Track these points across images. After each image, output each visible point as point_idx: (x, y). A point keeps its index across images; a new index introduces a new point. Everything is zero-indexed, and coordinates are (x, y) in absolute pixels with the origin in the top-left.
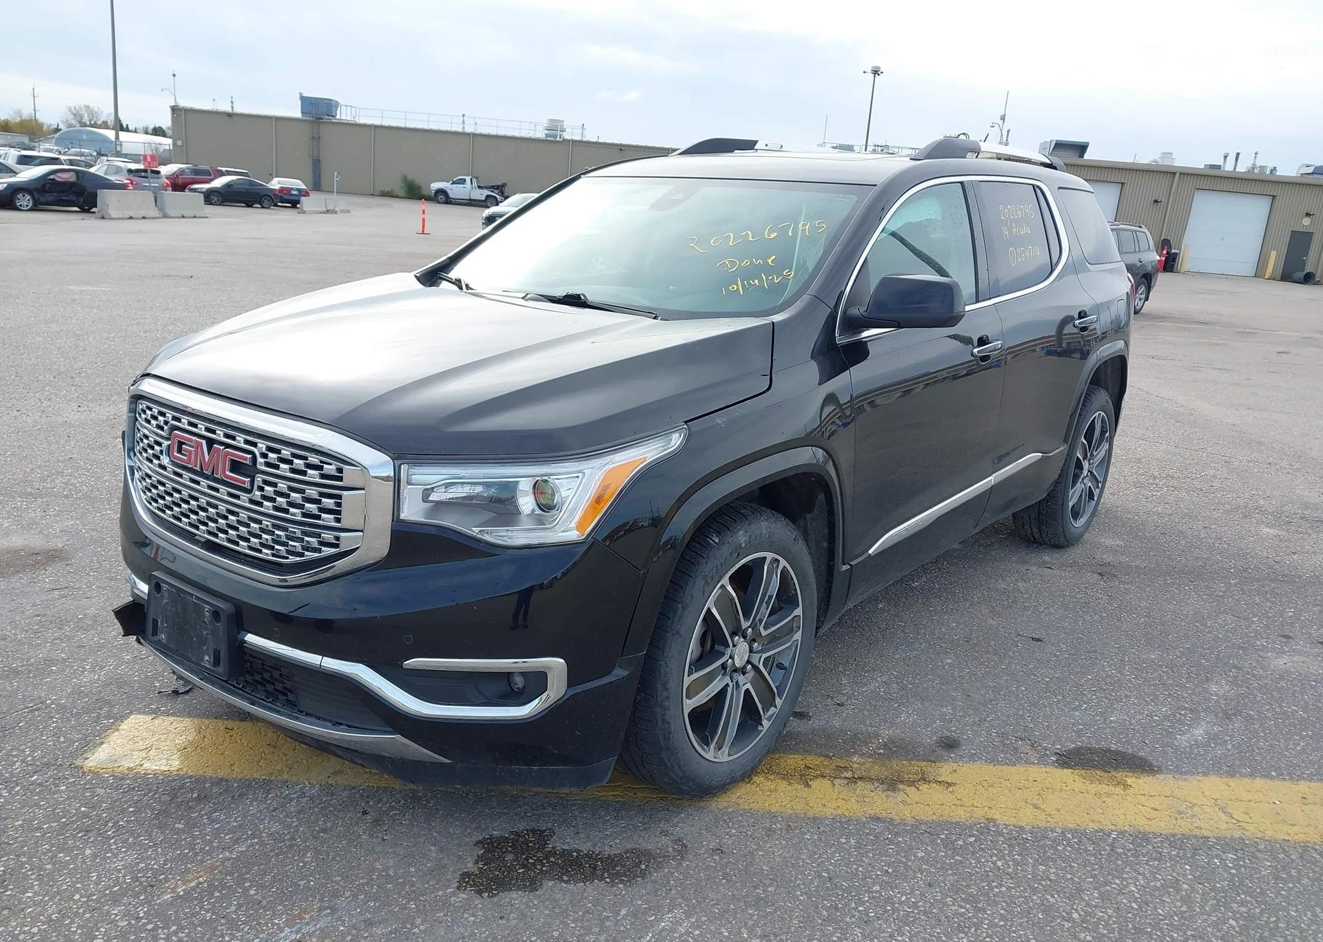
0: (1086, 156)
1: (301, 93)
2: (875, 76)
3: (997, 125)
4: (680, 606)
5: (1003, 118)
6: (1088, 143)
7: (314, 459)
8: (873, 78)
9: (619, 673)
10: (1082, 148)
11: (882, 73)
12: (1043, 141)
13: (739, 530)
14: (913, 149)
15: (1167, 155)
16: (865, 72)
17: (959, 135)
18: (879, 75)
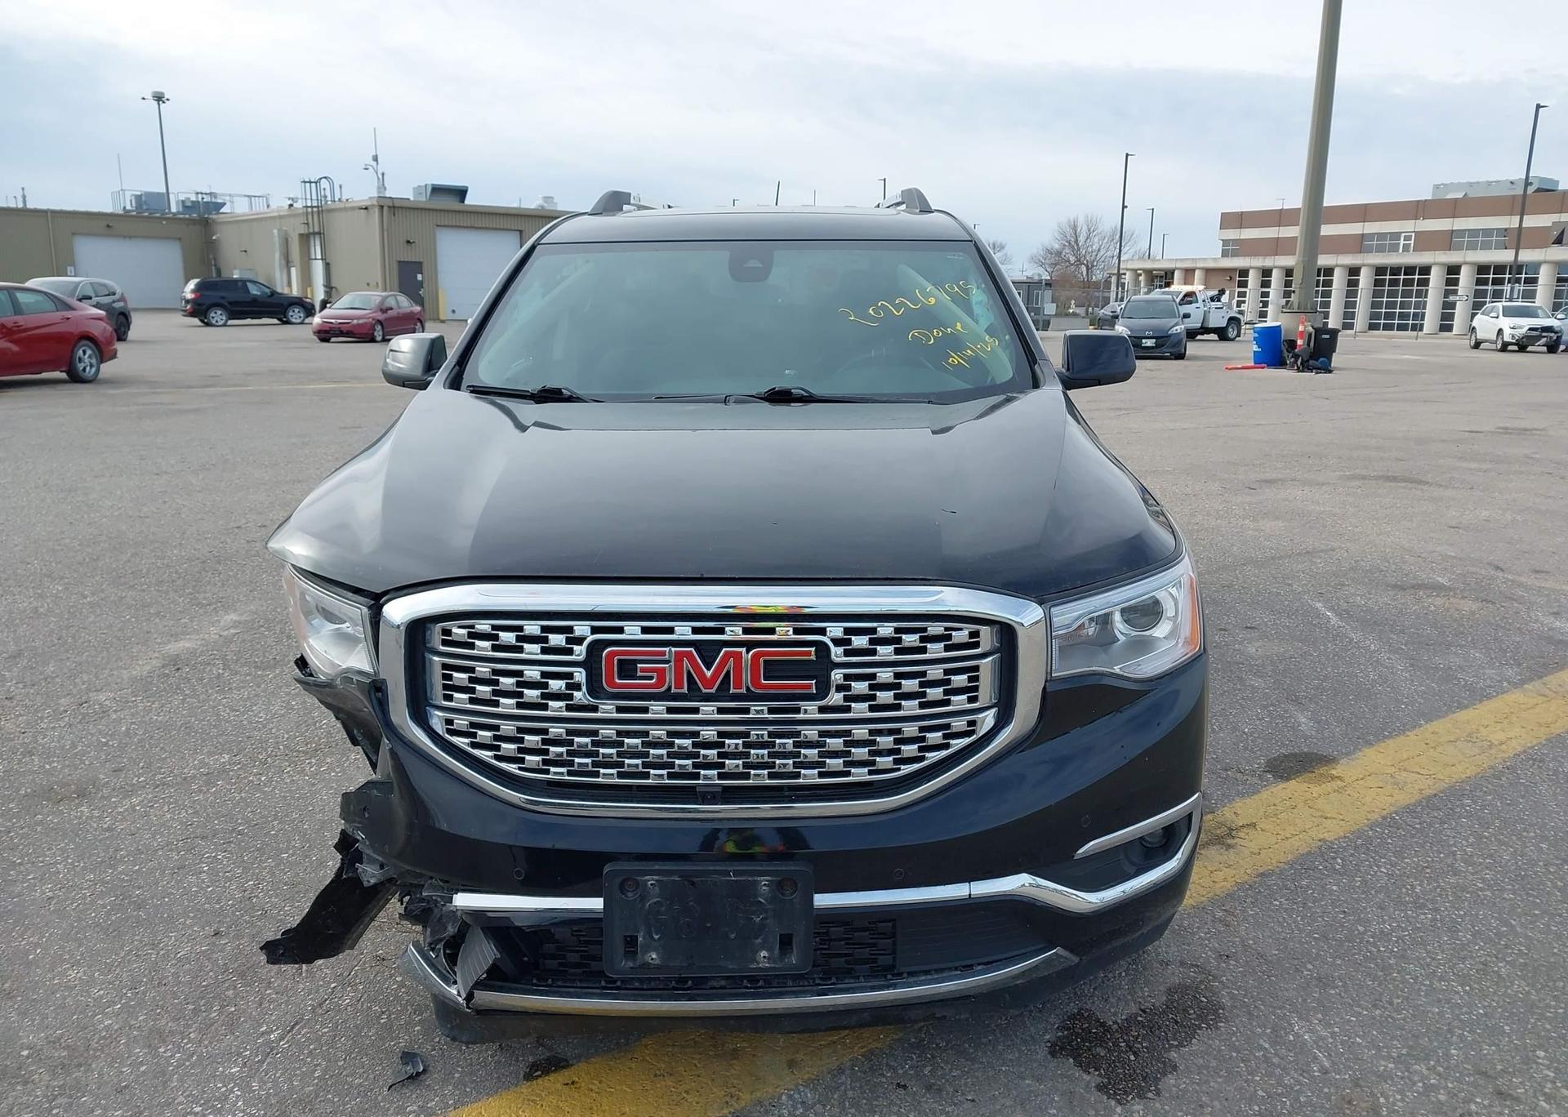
0: (467, 202)
2: (159, 104)
3: (371, 168)
5: (376, 159)
6: (467, 188)
7: (936, 629)
8: (157, 106)
10: (461, 193)
11: (168, 100)
12: (416, 186)
14: (248, 196)
15: (547, 199)
16: (143, 99)
17: (321, 179)
18: (164, 102)
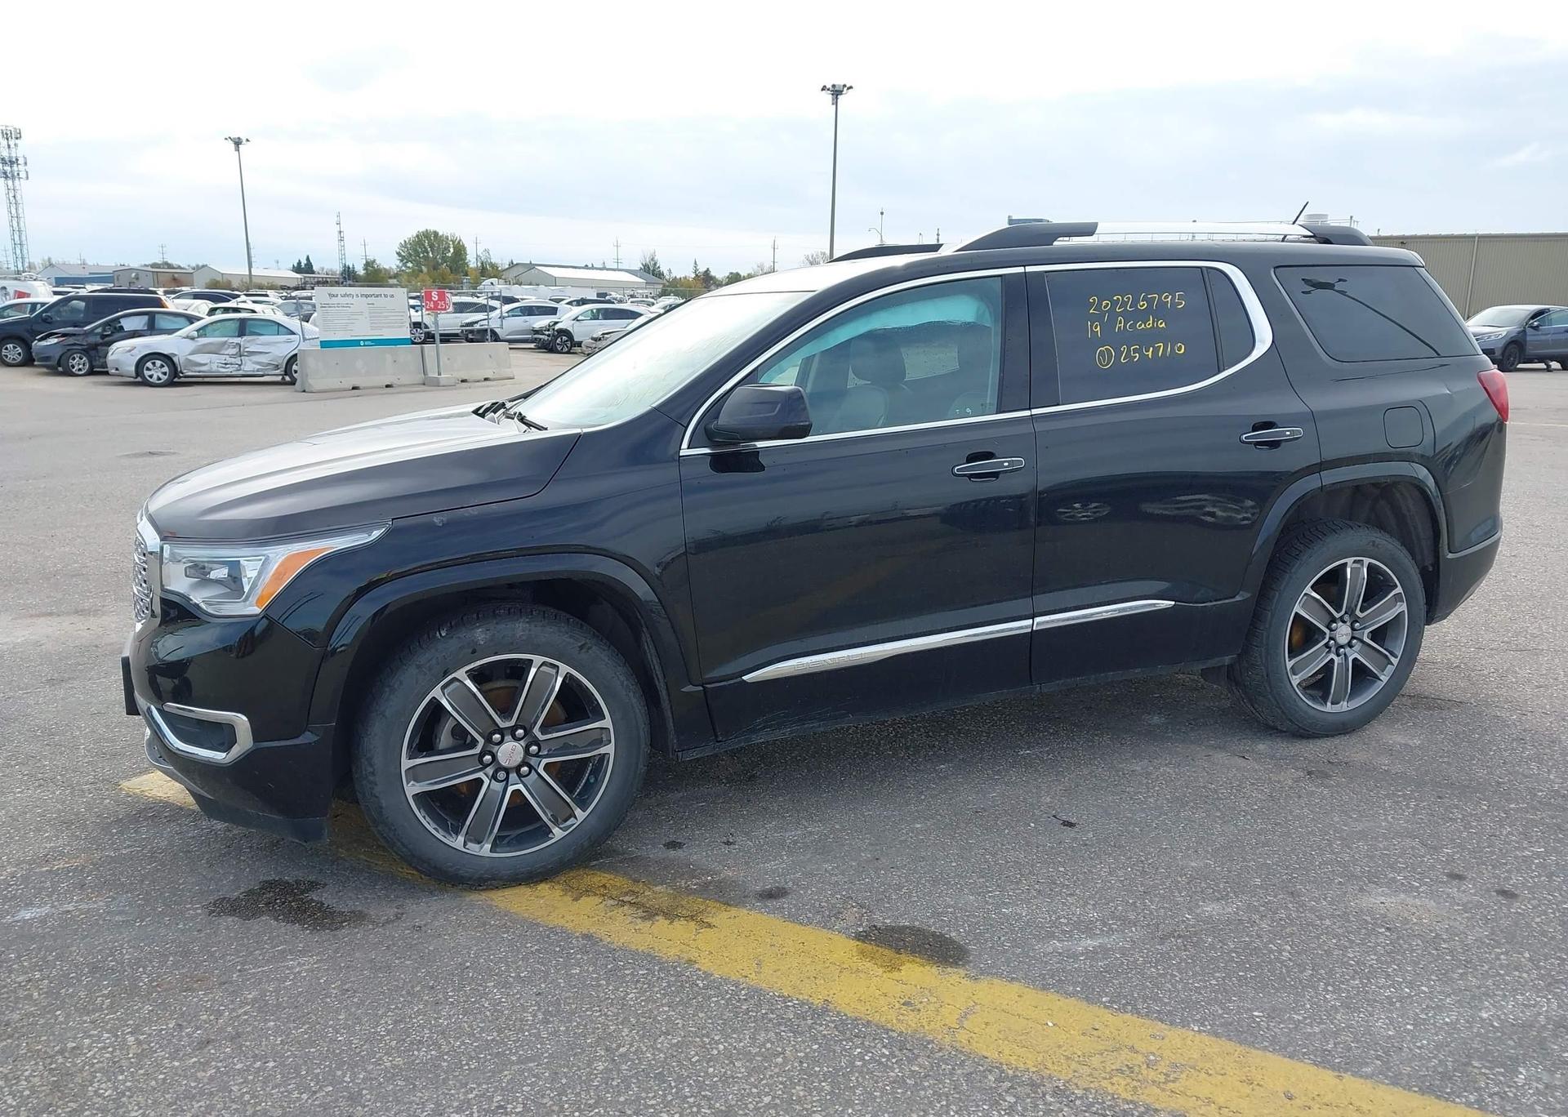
1: (1009, 216)
4: (387, 689)
9: (307, 738)
13: (478, 627)
